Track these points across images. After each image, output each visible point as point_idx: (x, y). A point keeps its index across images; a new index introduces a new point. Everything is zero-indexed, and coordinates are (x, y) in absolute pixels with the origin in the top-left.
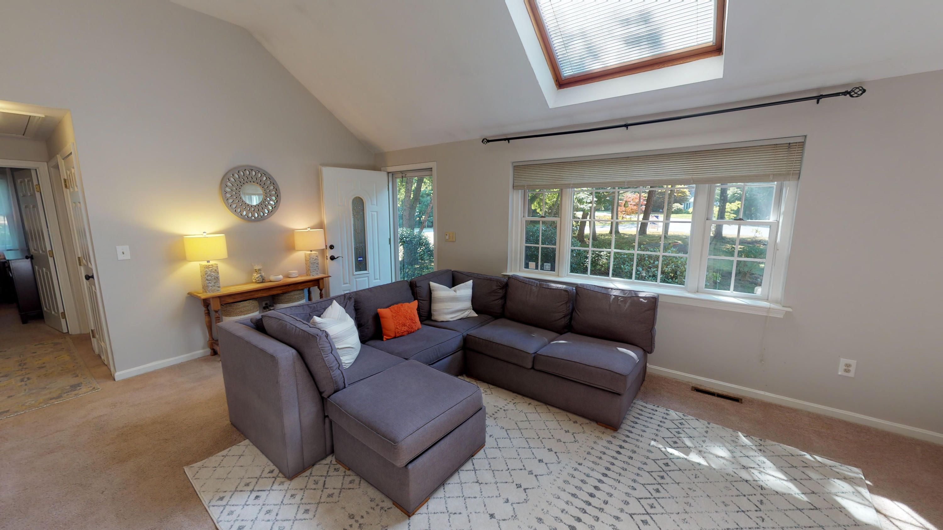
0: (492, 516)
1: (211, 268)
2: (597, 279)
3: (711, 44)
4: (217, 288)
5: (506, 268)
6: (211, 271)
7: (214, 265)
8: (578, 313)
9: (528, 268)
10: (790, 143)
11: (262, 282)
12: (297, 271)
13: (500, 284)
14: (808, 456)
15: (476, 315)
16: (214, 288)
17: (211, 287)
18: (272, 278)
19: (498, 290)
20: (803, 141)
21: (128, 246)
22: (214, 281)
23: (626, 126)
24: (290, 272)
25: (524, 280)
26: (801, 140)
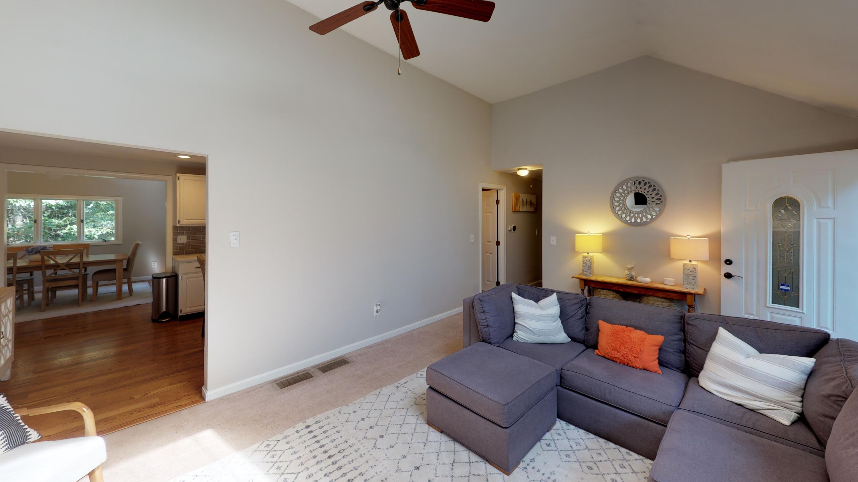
0: (417, 468)
1: (587, 259)
4: (589, 274)
6: (587, 260)
7: (589, 256)
11: (631, 280)
12: (674, 279)
16: (587, 273)
17: (585, 272)
18: (639, 279)
21: (555, 237)
22: (588, 268)
24: (665, 278)
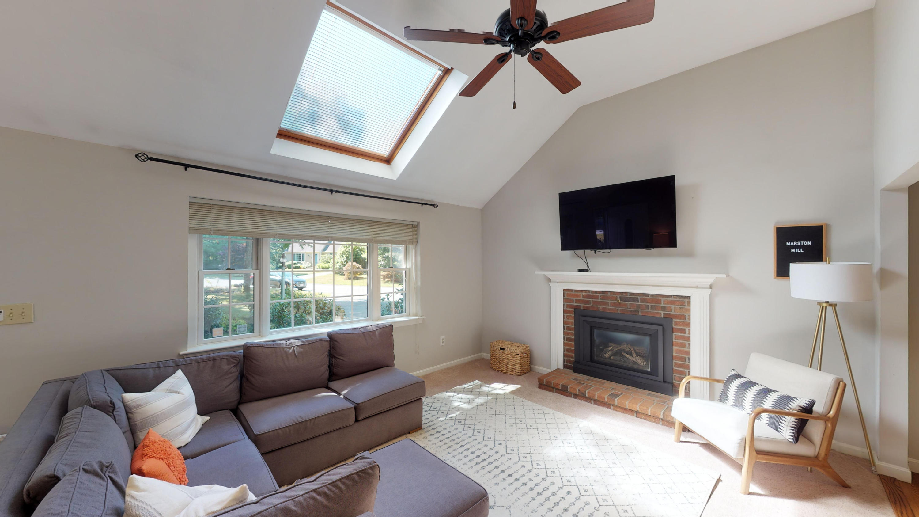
2: (303, 328)
3: (386, 156)
5: (185, 344)
8: (340, 357)
9: (212, 337)
10: (412, 225)
13: (233, 361)
14: (466, 386)
15: (208, 418)
19: (232, 369)
20: (417, 224)
23: (332, 191)
25: (270, 345)
26: (416, 224)
